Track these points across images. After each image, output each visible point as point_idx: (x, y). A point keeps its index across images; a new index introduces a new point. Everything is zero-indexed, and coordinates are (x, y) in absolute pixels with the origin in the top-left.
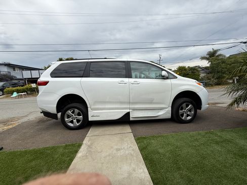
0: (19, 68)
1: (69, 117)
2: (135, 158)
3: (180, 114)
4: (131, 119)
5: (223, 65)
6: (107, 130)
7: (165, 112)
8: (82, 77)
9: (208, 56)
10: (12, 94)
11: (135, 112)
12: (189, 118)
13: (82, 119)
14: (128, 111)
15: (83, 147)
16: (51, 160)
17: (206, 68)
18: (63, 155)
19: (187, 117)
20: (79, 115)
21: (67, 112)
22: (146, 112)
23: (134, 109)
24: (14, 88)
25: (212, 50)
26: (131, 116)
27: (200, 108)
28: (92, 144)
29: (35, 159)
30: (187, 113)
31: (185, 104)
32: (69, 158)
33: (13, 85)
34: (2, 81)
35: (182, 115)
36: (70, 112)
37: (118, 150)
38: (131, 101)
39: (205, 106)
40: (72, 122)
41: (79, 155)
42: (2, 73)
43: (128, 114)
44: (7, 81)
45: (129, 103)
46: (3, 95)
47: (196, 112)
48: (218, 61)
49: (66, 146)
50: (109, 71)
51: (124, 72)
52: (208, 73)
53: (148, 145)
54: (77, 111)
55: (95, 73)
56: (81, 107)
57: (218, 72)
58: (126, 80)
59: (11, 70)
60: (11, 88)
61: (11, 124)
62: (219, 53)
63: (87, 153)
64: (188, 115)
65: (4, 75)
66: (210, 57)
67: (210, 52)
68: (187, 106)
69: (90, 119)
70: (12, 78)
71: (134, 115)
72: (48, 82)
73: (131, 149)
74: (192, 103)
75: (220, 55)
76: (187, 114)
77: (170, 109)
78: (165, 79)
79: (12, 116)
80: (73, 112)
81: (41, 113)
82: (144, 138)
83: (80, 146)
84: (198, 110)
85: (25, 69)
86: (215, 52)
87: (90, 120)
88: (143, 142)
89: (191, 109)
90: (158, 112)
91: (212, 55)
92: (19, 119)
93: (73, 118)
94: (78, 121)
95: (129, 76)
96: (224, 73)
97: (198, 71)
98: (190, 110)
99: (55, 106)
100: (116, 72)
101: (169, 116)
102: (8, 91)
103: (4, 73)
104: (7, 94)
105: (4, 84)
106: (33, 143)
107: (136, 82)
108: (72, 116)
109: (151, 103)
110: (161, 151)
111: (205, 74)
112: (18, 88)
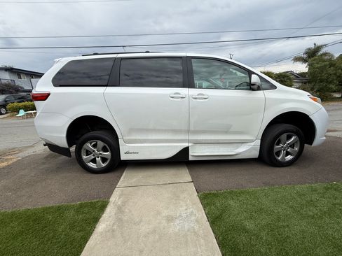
0: (26, 74)
1: (88, 153)
2: (202, 241)
3: (275, 151)
4: (191, 158)
5: (331, 70)
6: (150, 176)
7: (249, 147)
8: (106, 86)
9: (305, 56)
10: (18, 112)
11: (198, 146)
12: (289, 158)
13: (109, 157)
14: (186, 145)
15: (108, 209)
16: (51, 235)
17: (302, 75)
18: (72, 226)
19: (287, 155)
20: (105, 150)
21: (85, 146)
22: (217, 147)
23: (197, 143)
24: (21, 104)
25: (313, 46)
26: (191, 153)
27: (311, 143)
28: (124, 203)
29: (23, 232)
30: (286, 149)
31: (285, 135)
32: (81, 234)
33: (19, 99)
34: (3, 94)
35: (278, 153)
36: (89, 146)
37: (170, 219)
38: (192, 129)
39: (320, 138)
40: (94, 161)
41: (101, 227)
42: (3, 81)
43: (186, 150)
44: (11, 93)
45: (189, 132)
46: (6, 113)
47: (302, 149)
48: (323, 64)
49: (81, 205)
50: (153, 76)
51: (180, 78)
52: (305, 83)
53: (223, 211)
54: (100, 144)
55: (132, 79)
56: (107, 138)
57: (321, 81)
58: (184, 91)
59: (15, 78)
60: (15, 104)
61: (7, 160)
62: (323, 51)
63: (114, 224)
64: (288, 154)
65: (6, 85)
66: (309, 57)
67: (309, 49)
68: (289, 138)
69: (123, 157)
70: (18, 89)
71: (196, 153)
72: (49, 94)
73: (193, 218)
74: (297, 134)
75: (325, 54)
76: (287, 151)
77: (258, 142)
78: (253, 90)
79: (13, 146)
80: (95, 146)
81: (45, 145)
82: (214, 195)
83: (103, 207)
84: (306, 145)
85: (35, 75)
86: (318, 49)
87: (122, 159)
88: (214, 204)
89: (294, 144)
90: (238, 148)
91: (311, 55)
92: (20, 151)
93: (96, 155)
94: (104, 160)
95: (189, 84)
96: (330, 83)
97: (290, 79)
98: (292, 146)
99: (64, 135)
100: (163, 77)
101: (255, 154)
102: (13, 107)
103: (6, 81)
104: (13, 111)
105: (6, 98)
106: (30, 196)
107: (203, 95)
108: (94, 151)
109: (226, 132)
110: (249, 225)
111: (301, 84)
112: (26, 103)
